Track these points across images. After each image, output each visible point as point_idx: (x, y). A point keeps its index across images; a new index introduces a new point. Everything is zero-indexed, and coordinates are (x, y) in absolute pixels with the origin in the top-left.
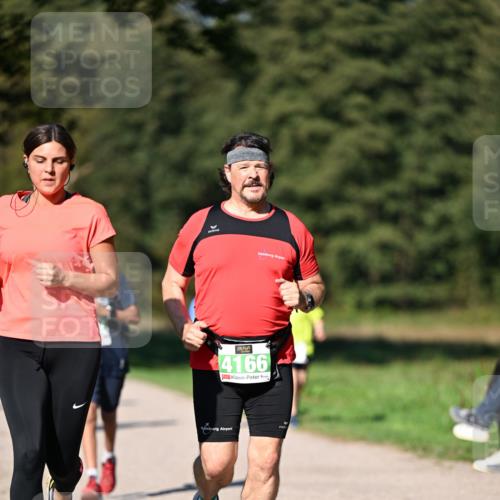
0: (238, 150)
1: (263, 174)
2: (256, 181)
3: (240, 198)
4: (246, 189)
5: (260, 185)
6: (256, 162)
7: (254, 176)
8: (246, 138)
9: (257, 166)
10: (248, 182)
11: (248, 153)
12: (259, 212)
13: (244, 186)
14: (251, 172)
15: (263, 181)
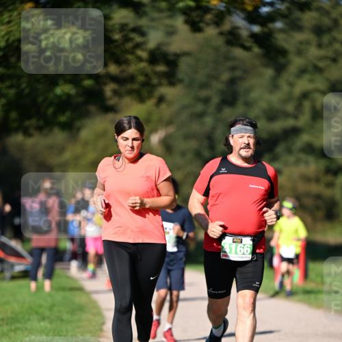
0: (238, 127)
1: (252, 141)
2: (248, 146)
3: (237, 155)
4: (242, 150)
5: (250, 148)
6: (248, 135)
7: (247, 142)
8: (243, 120)
9: (249, 137)
10: (243, 145)
11: (244, 129)
12: (248, 163)
13: (241, 148)
14: (245, 140)
15: (252, 146)
